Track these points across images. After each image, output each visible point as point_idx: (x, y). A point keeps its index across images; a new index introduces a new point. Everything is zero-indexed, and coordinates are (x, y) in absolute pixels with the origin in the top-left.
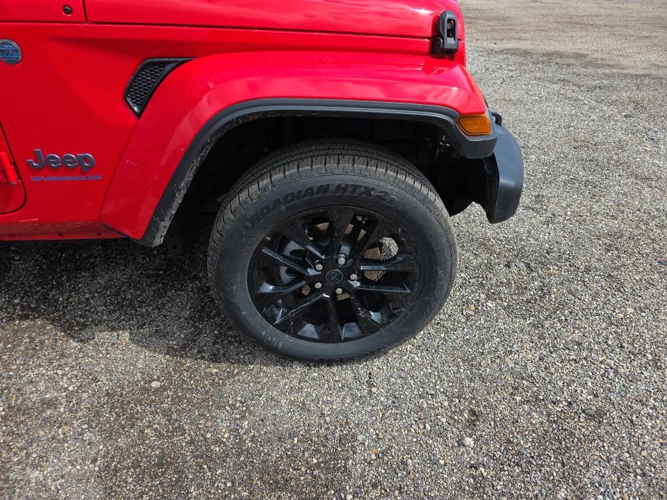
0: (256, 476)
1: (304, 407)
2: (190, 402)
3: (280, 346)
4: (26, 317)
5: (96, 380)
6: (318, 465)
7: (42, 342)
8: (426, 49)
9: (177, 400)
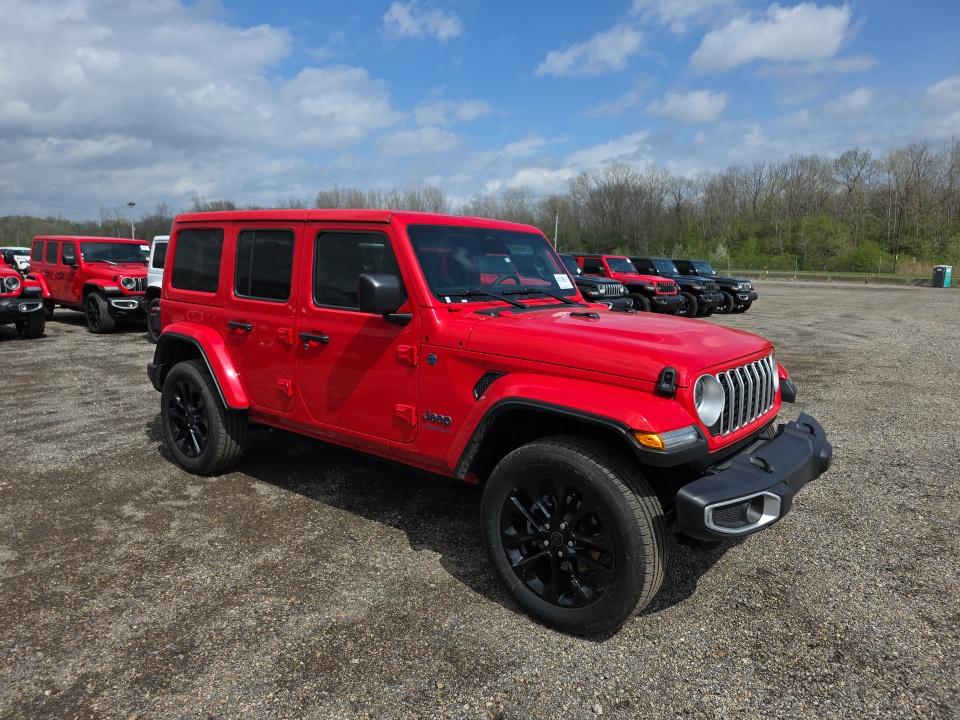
0: (443, 649)
1: (506, 638)
2: (443, 601)
3: (513, 587)
4: (396, 527)
5: (405, 569)
6: (483, 665)
7: (395, 542)
8: (653, 388)
9: (437, 597)
